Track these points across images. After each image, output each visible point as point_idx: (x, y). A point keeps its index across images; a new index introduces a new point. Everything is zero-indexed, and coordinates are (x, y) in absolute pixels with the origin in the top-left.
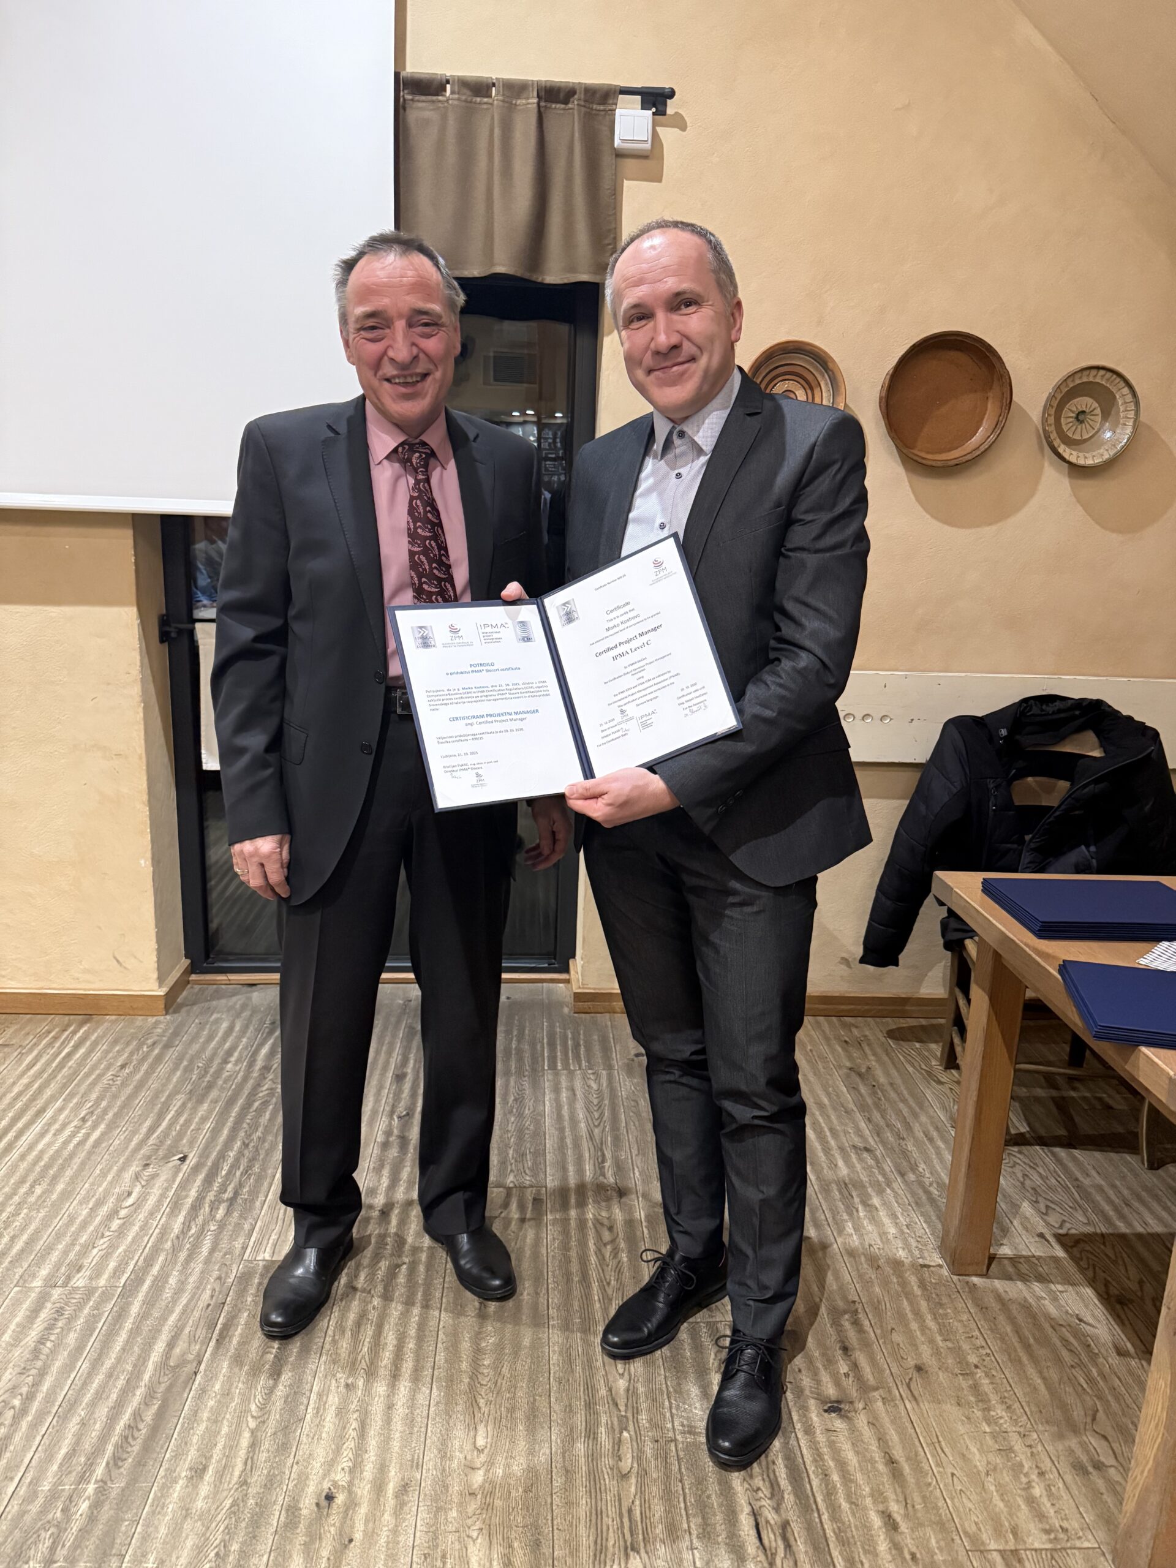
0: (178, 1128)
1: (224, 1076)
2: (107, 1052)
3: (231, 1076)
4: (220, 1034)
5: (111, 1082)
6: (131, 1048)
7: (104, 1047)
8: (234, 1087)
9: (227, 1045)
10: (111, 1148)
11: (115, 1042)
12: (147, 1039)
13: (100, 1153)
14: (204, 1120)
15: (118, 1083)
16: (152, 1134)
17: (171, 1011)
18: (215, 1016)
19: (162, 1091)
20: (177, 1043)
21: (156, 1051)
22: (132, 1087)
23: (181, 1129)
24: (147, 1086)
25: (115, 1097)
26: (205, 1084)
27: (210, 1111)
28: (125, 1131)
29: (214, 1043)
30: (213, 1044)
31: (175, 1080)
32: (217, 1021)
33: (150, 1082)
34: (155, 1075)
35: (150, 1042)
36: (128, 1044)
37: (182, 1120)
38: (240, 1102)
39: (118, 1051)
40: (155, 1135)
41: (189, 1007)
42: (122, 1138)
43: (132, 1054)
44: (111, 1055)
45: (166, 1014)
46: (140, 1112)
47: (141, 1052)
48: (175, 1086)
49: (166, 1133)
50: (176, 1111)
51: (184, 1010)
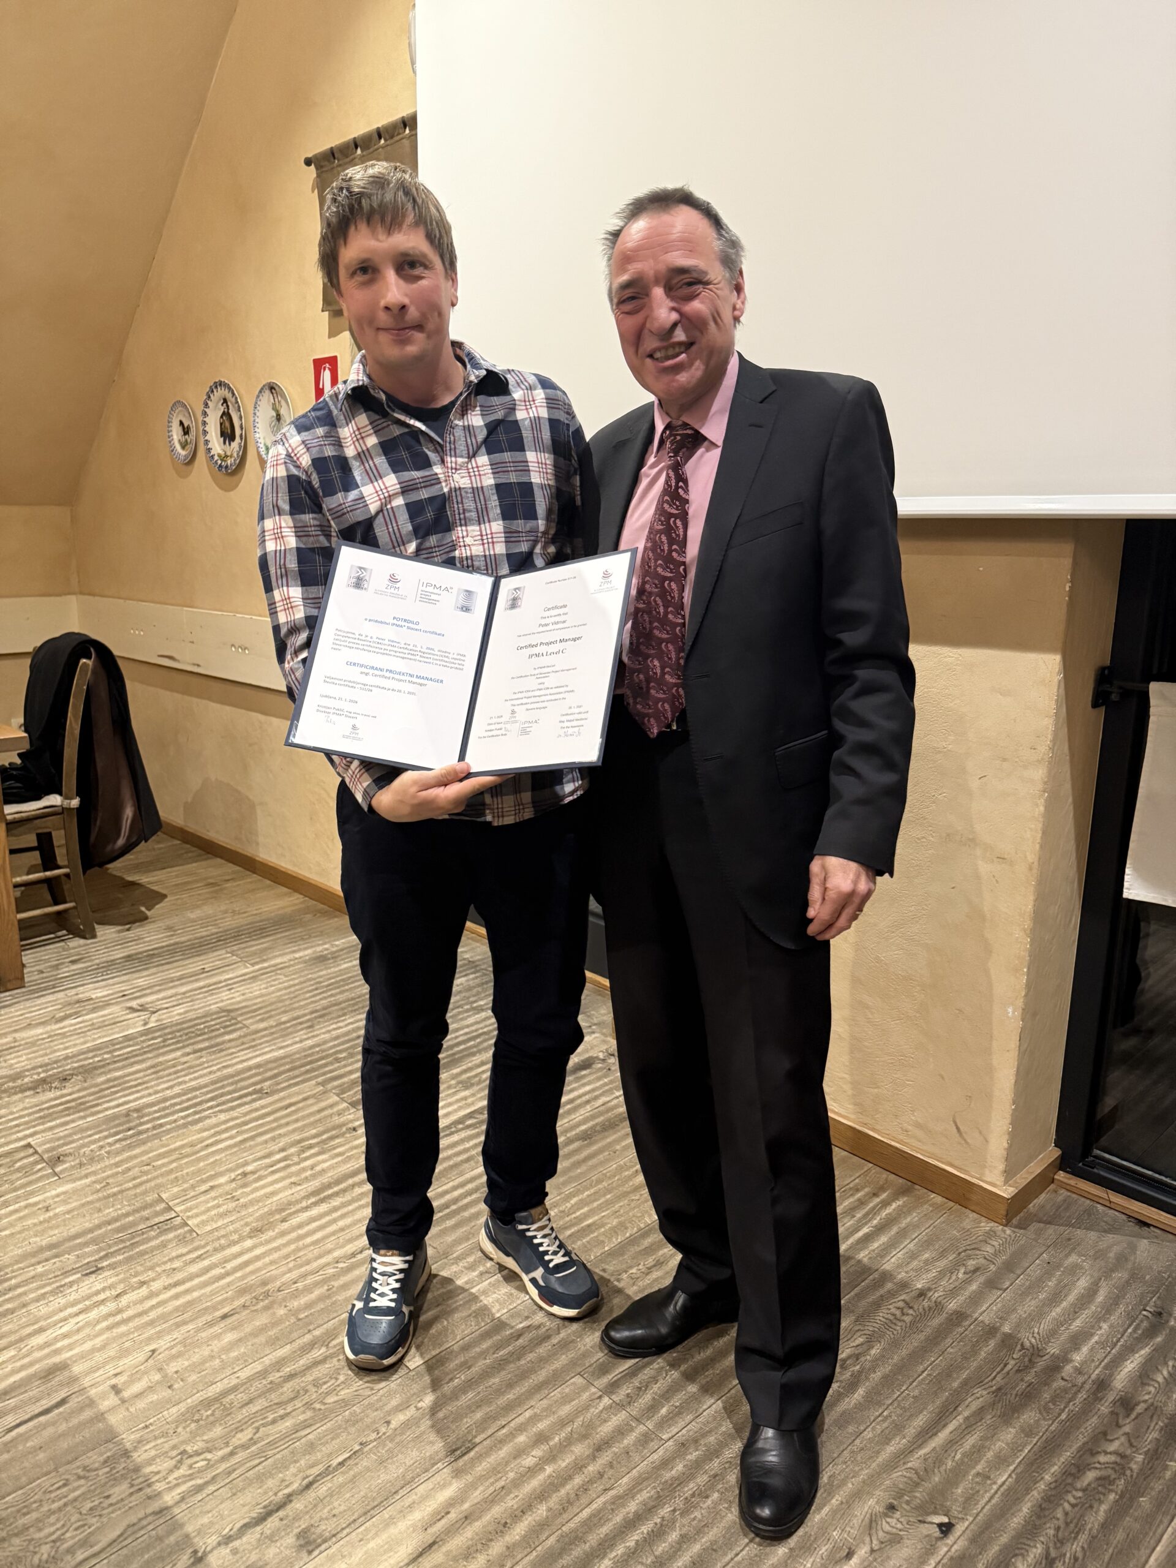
0: (958, 1456)
1: (1055, 1385)
2: (913, 1256)
3: (1065, 1391)
4: (1071, 1298)
5: (898, 1313)
6: (942, 1264)
7: (911, 1246)
8: (1063, 1416)
9: (1077, 1324)
10: (858, 1442)
11: (927, 1244)
12: (969, 1257)
13: (842, 1443)
14: (1001, 1461)
15: (907, 1319)
16: (920, 1447)
17: (1015, 1221)
18: (1073, 1258)
19: (960, 1368)
20: (1007, 1284)
21: (974, 1287)
22: (922, 1336)
23: (961, 1459)
24: (942, 1347)
25: (895, 1344)
26: (1022, 1386)
27: (1015, 1448)
28: (886, 1418)
29: (1058, 1310)
30: (1056, 1312)
31: (983, 1354)
32: (1074, 1270)
33: (949, 1341)
34: (961, 1330)
35: (971, 1264)
36: (942, 1254)
37: (970, 1441)
38: (1066, 1455)
39: (926, 1262)
40: (922, 1452)
41: (1042, 1225)
42: (879, 1428)
43: (942, 1274)
44: (915, 1263)
45: (1006, 1225)
46: (916, 1393)
47: (954, 1277)
48: (980, 1367)
49: (937, 1460)
50: (967, 1419)
51: (1035, 1226)
